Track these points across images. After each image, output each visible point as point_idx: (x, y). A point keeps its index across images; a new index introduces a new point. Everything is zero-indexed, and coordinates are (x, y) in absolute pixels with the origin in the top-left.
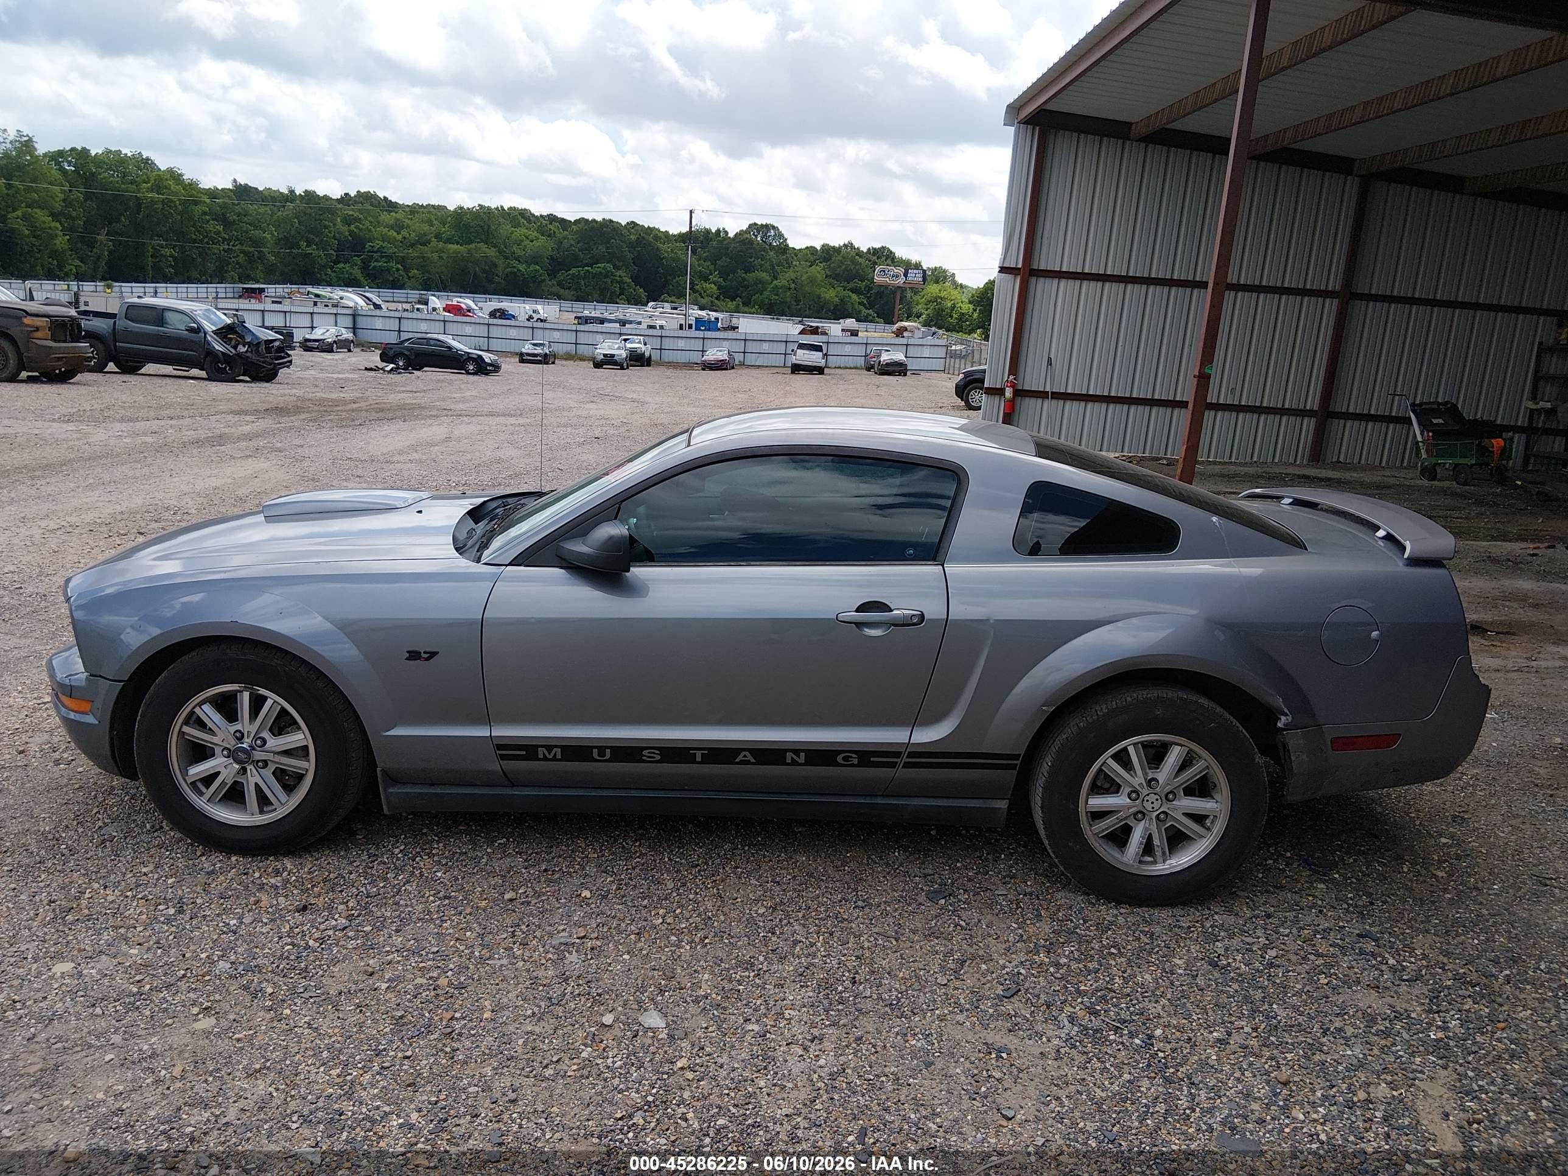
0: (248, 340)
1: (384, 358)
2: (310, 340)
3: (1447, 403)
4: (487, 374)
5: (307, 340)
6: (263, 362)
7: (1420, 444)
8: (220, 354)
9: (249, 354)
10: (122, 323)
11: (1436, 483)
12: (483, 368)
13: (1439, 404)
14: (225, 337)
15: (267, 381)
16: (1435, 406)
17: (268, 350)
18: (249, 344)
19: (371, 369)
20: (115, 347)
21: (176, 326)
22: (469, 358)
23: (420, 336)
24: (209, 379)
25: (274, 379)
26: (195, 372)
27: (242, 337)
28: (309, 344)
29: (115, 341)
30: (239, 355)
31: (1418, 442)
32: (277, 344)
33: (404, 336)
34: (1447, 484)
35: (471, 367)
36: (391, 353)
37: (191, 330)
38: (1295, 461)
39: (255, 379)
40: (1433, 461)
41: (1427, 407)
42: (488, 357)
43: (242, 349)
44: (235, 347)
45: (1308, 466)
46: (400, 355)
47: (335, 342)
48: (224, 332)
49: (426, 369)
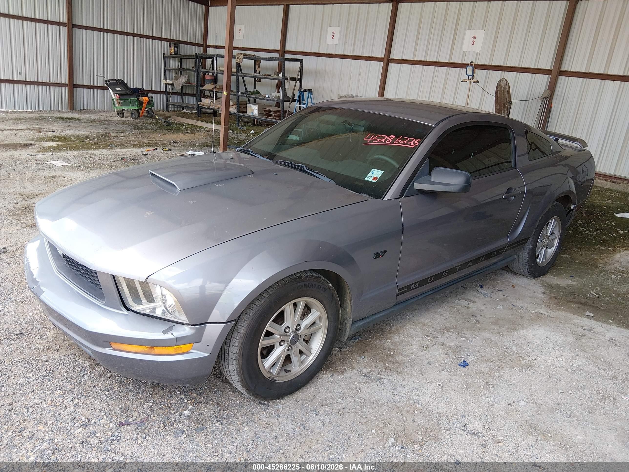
3: (119, 80)
7: (115, 100)
11: (124, 119)
13: (116, 80)
16: (115, 82)
31: (113, 99)
34: (128, 119)
38: (62, 109)
40: (121, 108)
41: (112, 82)
45: (68, 112)
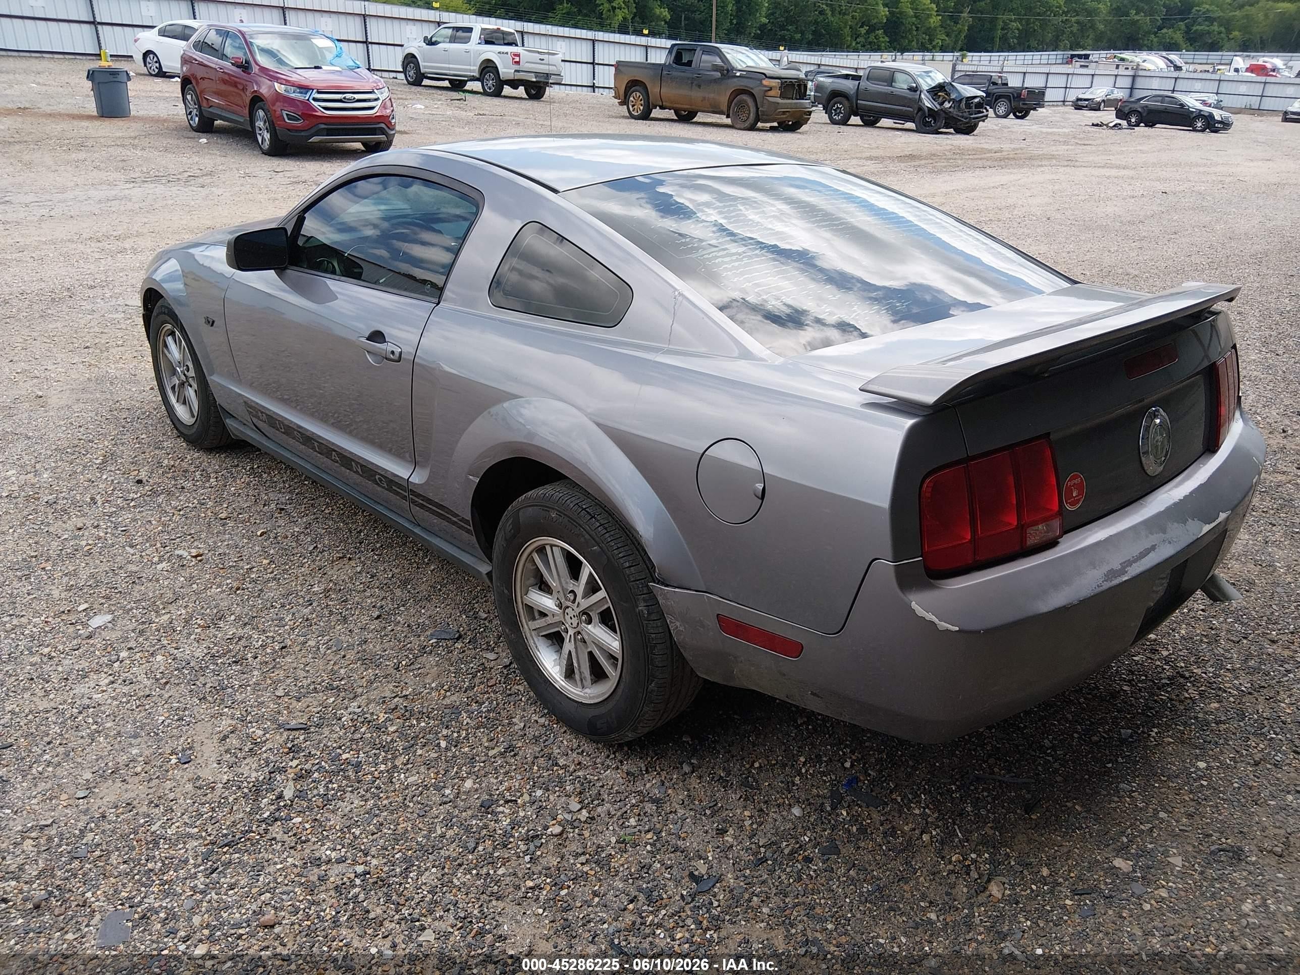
0: (953, 96)
1: (1120, 114)
2: (1081, 100)
4: (1216, 132)
5: (1079, 100)
6: (962, 117)
8: (926, 109)
9: (951, 110)
10: (864, 84)
12: (1211, 125)
14: (936, 94)
15: (968, 134)
17: (968, 106)
18: (954, 100)
19: (1097, 125)
20: (857, 104)
21: (902, 84)
22: (1200, 115)
23: (1155, 93)
24: (917, 131)
25: (973, 131)
26: (911, 125)
27: (948, 94)
28: (1080, 103)
29: (857, 100)
30: (944, 111)
32: (976, 100)
33: (1138, 94)
35: (1199, 124)
36: (1126, 110)
37: (911, 89)
39: (959, 131)
42: (1218, 114)
43: (947, 105)
44: (942, 104)
46: (1133, 112)
47: (1103, 101)
48: (938, 91)
49: (1158, 126)
